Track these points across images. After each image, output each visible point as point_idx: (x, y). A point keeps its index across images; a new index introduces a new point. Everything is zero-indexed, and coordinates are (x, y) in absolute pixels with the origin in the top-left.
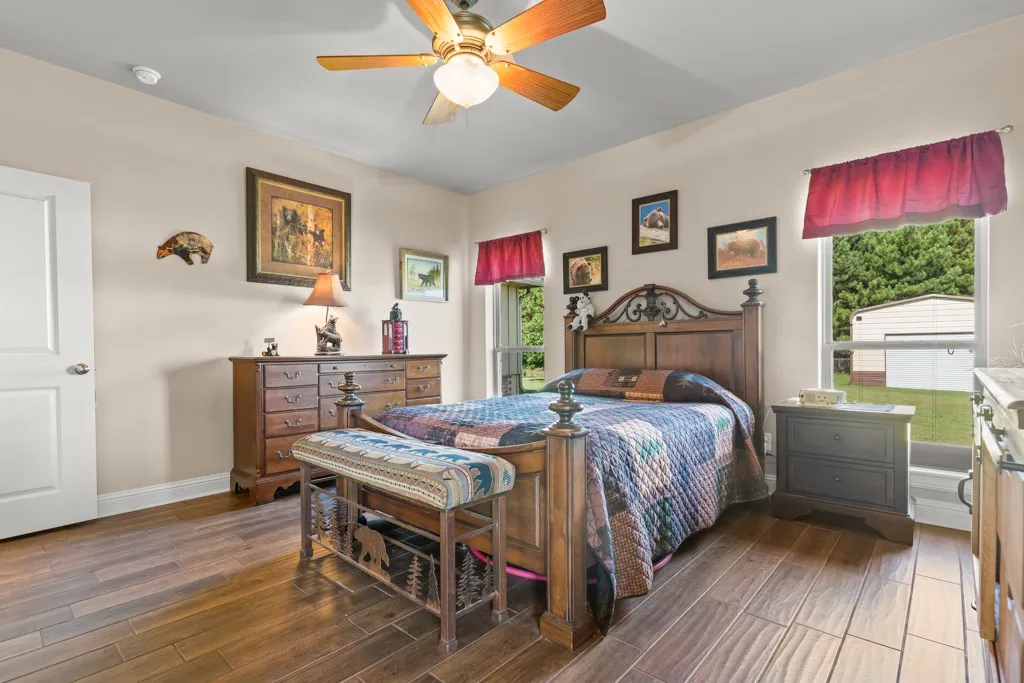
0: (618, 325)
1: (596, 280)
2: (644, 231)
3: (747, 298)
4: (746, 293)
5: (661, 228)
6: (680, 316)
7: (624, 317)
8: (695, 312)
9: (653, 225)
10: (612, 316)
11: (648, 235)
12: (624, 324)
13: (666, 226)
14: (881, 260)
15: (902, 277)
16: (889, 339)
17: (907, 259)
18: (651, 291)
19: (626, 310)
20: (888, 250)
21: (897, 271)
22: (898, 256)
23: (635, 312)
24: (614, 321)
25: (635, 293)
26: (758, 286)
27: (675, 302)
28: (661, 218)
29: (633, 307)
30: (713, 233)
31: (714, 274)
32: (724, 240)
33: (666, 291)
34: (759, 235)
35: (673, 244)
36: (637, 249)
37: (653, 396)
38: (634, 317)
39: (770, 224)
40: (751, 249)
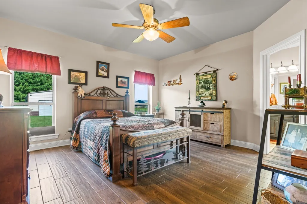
0: (93, 97)
1: (83, 81)
2: (100, 71)
3: (126, 94)
4: (126, 92)
5: (105, 72)
6: (112, 95)
7: (96, 94)
8: (116, 95)
9: (103, 70)
10: (92, 94)
11: (101, 72)
12: (95, 97)
13: (106, 72)
14: (27, 78)
15: (33, 84)
16: (40, 102)
17: (34, 79)
18: (104, 88)
19: (96, 93)
20: (29, 75)
21: (32, 82)
22: (32, 77)
23: (99, 94)
24: (93, 96)
25: (99, 89)
26: (128, 91)
27: (111, 92)
28: (105, 69)
29: (99, 92)
30: (118, 77)
31: (117, 87)
32: (120, 79)
33: (109, 89)
34: (126, 80)
35: (108, 77)
36: (98, 75)
37: (121, 116)
38: (99, 95)
39: (128, 78)
40: (124, 83)
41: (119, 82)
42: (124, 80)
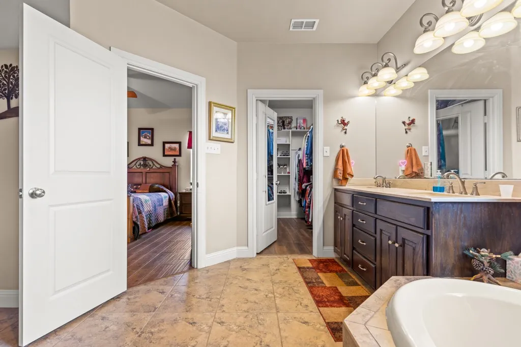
2: (142, 139)
4: (173, 162)
5: (148, 139)
6: (154, 167)
7: (135, 167)
8: (159, 166)
9: (145, 137)
10: (131, 166)
11: (144, 140)
12: (134, 169)
13: (150, 138)
18: (145, 159)
19: (135, 164)
23: (139, 165)
24: (132, 168)
25: (139, 159)
26: (176, 160)
27: (153, 163)
28: (148, 136)
29: (138, 163)
30: (164, 143)
31: (164, 155)
32: (167, 146)
33: (151, 160)
34: (177, 146)
35: (152, 145)
36: (140, 144)
37: (145, 191)
38: (138, 167)
39: (180, 143)
40: (175, 149)
41: (167, 150)
42: (173, 146)
